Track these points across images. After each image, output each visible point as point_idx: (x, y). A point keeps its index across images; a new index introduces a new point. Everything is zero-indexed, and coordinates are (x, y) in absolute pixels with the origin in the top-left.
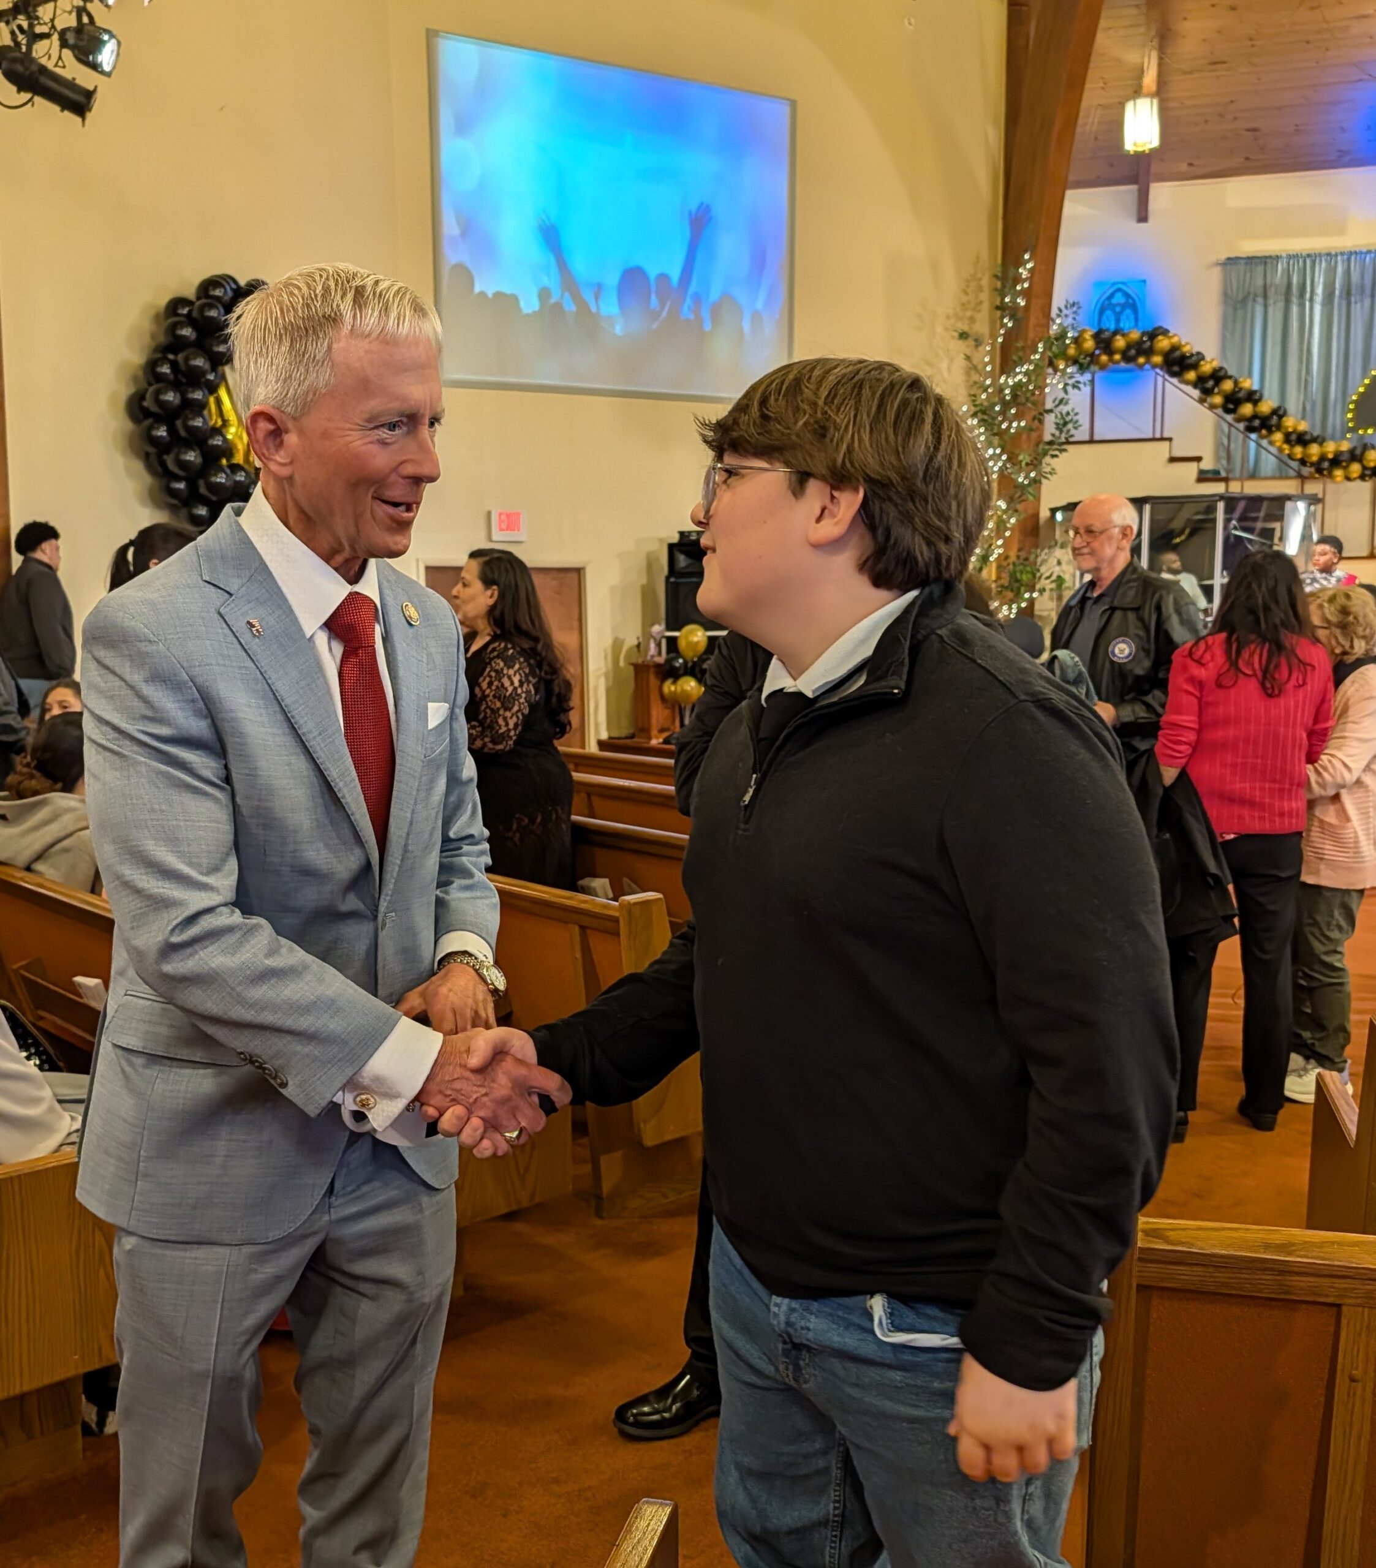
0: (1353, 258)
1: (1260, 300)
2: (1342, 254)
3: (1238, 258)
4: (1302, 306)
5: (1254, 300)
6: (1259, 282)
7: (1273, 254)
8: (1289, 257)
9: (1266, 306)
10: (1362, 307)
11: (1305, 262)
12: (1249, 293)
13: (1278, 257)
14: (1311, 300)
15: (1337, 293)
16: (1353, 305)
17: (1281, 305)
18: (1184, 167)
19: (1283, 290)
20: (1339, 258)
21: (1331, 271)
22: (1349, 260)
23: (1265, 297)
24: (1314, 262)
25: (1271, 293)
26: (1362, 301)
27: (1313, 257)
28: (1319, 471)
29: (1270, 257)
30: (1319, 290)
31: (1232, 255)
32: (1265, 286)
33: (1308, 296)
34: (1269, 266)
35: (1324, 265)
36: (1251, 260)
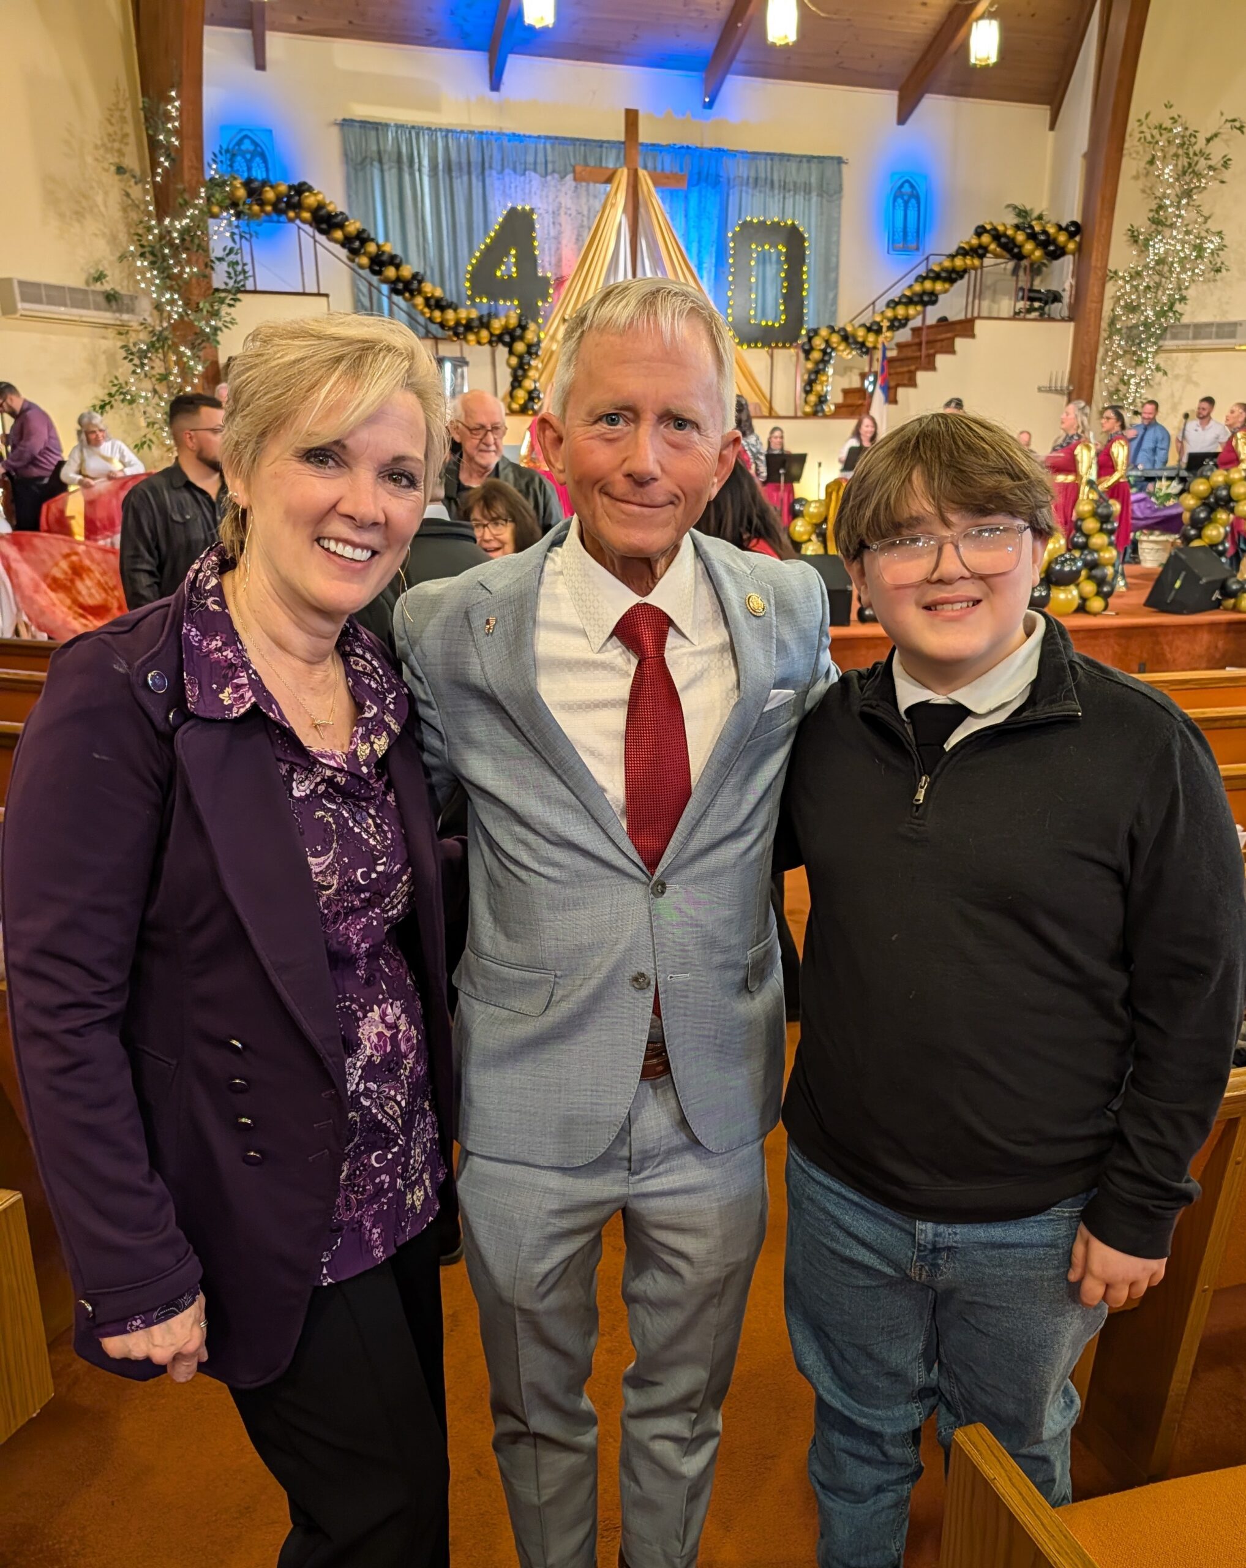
0: (450, 135)
1: (376, 164)
2: (441, 130)
3: (352, 121)
4: (412, 175)
5: (372, 164)
6: (374, 148)
7: (384, 121)
8: (397, 126)
9: (382, 171)
10: (462, 183)
11: (410, 133)
12: (366, 157)
13: (387, 125)
14: (420, 170)
15: (441, 167)
16: (454, 180)
17: (394, 171)
18: (293, 20)
19: (394, 157)
20: (439, 134)
21: (433, 145)
22: (446, 136)
23: (380, 162)
24: (418, 135)
25: (385, 159)
26: (461, 176)
27: (417, 130)
28: (457, 334)
29: (380, 124)
30: (426, 162)
31: (348, 117)
32: (379, 152)
33: (416, 166)
34: (380, 132)
35: (426, 137)
36: (364, 124)
